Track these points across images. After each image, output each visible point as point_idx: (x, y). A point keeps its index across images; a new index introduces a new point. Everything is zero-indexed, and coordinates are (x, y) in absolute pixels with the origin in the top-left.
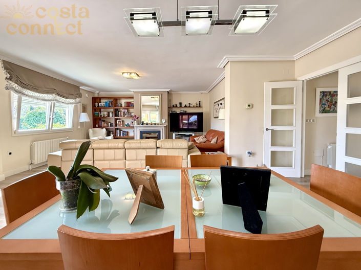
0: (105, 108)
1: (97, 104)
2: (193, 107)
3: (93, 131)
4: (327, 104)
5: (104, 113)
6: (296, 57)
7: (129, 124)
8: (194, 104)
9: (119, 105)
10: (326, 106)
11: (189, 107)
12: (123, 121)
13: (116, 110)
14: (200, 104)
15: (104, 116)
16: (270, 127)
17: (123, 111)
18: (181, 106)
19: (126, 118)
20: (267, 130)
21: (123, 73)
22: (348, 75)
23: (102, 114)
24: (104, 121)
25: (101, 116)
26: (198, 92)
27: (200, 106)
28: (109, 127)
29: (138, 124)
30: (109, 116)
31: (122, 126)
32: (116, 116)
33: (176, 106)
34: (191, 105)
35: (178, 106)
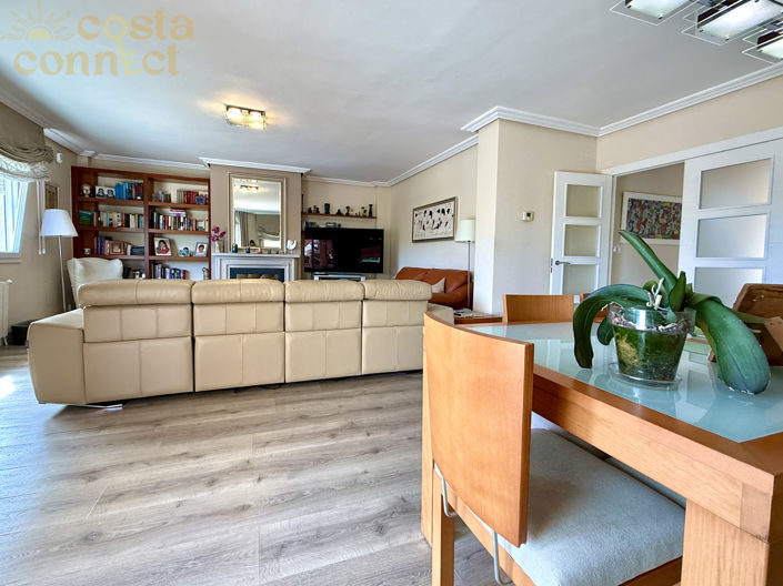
0: (112, 201)
1: (86, 189)
2: (356, 216)
3: (84, 264)
4: (636, 222)
5: (111, 216)
6: (603, 130)
7: (191, 249)
8: (357, 210)
9: (162, 197)
10: (635, 225)
11: (348, 215)
12: (172, 242)
13: (152, 210)
14: (371, 211)
15: (111, 225)
16: (562, 258)
17: (172, 213)
18: (327, 212)
19: (181, 233)
20: (557, 263)
21: (228, 107)
22: (703, 172)
23: (104, 218)
24: (110, 239)
25: (100, 223)
26: (369, 184)
27: (371, 216)
28: (129, 256)
29: (223, 249)
30: (128, 225)
31: (169, 254)
32: (151, 225)
33: (318, 212)
34: (351, 213)
35: (322, 211)
